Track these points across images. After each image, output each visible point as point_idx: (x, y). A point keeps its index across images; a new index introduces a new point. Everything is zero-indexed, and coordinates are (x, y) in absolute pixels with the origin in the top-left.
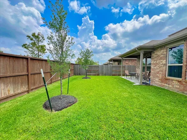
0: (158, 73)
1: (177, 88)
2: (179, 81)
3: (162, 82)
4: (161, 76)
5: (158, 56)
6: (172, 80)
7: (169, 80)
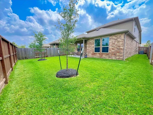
0: (91, 51)
1: (98, 56)
2: (99, 54)
3: (93, 55)
4: (92, 52)
5: (90, 43)
6: (97, 53)
7: (96, 53)
